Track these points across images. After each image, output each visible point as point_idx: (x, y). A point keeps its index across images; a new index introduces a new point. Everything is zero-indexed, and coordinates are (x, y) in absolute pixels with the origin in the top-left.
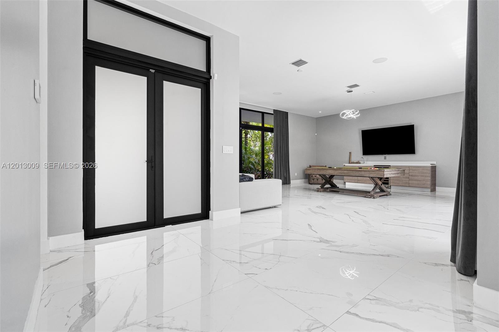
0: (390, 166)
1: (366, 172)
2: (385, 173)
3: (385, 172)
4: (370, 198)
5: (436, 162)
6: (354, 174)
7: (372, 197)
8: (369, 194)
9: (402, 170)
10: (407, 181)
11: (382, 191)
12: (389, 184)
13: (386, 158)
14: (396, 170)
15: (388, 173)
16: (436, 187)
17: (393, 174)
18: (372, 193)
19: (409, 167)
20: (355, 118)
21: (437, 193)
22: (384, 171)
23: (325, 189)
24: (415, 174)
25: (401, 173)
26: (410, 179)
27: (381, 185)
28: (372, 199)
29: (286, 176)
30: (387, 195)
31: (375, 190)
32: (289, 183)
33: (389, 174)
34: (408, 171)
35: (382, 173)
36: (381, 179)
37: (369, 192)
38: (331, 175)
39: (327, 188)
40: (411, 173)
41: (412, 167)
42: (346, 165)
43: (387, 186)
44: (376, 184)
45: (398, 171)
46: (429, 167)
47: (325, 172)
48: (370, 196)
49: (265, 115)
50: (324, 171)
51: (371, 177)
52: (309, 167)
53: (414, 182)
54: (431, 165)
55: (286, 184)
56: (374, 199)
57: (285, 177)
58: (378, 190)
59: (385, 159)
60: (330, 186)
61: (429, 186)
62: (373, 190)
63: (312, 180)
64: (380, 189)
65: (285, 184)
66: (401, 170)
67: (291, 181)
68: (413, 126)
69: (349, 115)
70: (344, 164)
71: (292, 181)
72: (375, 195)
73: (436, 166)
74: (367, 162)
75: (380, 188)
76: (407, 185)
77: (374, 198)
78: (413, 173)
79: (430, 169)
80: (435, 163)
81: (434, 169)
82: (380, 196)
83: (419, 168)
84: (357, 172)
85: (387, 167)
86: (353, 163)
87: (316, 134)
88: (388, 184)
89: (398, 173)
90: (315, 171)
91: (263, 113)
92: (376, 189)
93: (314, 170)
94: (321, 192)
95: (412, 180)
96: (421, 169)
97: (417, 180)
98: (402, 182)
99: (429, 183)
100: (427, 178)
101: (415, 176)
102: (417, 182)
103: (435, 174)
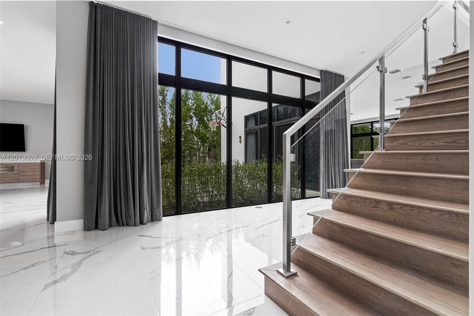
9: (11, 167)
10: (16, 178)
24: (26, 170)
34: (18, 167)
40: (20, 169)
41: (21, 164)
46: (38, 164)
53: (24, 177)
54: (40, 162)
61: (39, 180)
66: (9, 166)
73: (44, 163)
76: (16, 181)
78: (23, 169)
81: (43, 165)
83: (29, 165)
95: (22, 176)
96: (31, 165)
97: (27, 176)
98: (11, 179)
99: (39, 177)
100: (37, 173)
101: (25, 172)
102: (27, 178)
103: (44, 169)
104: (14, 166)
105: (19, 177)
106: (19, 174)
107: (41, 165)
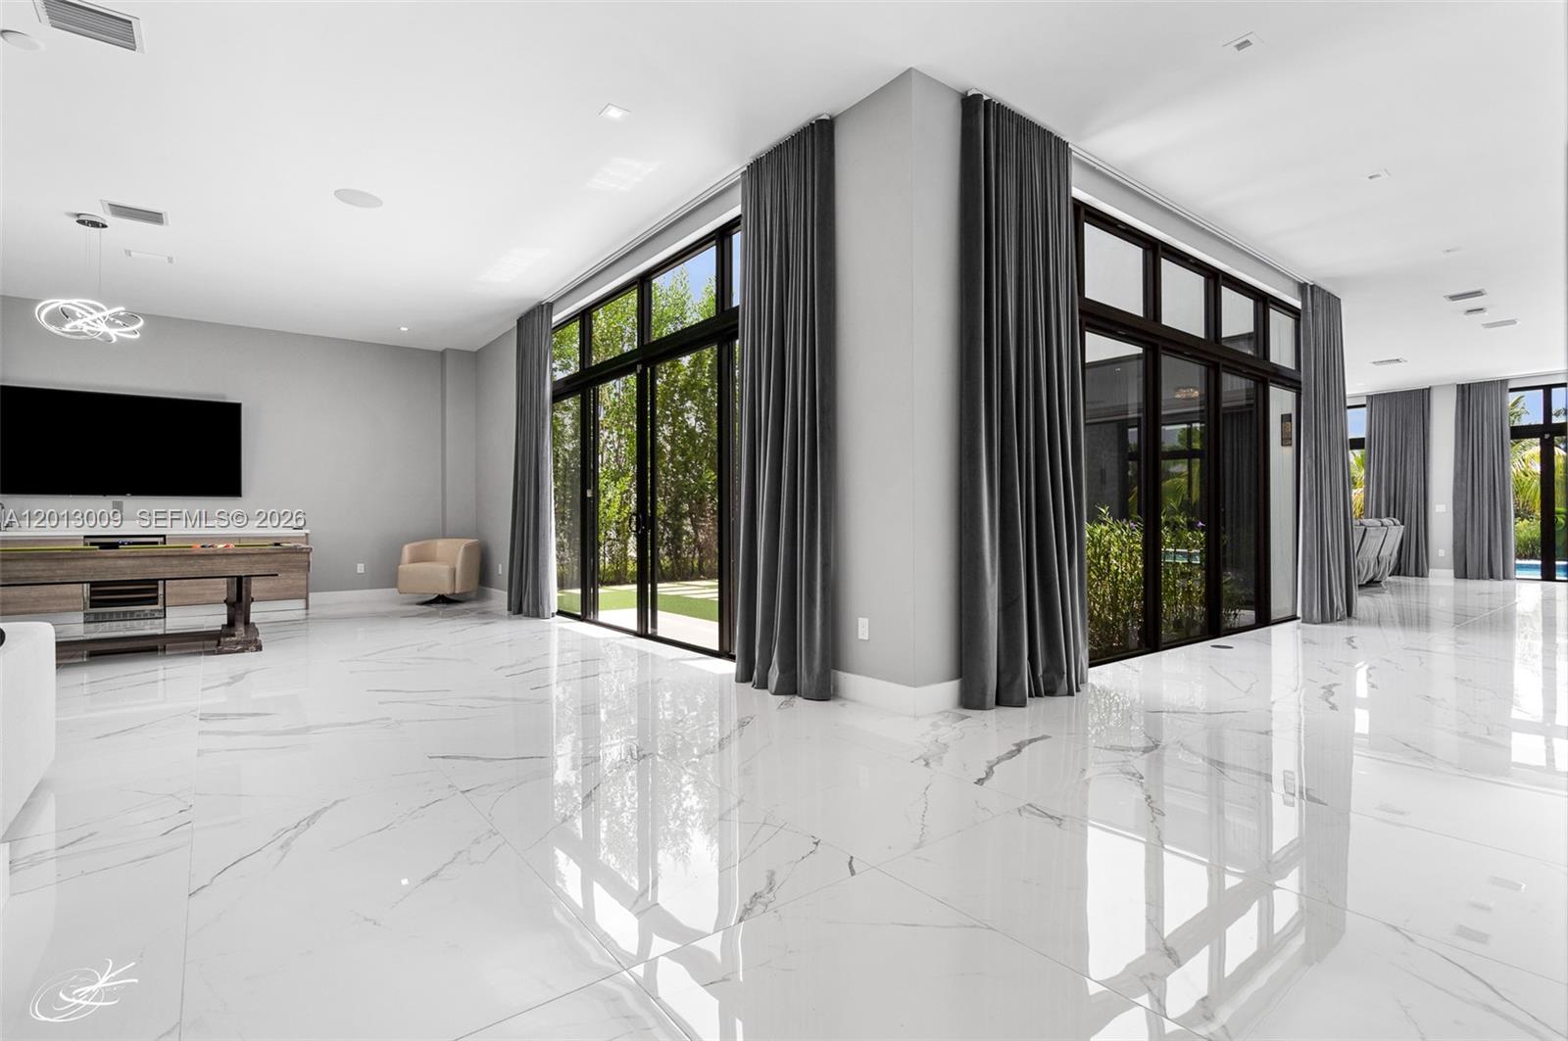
8: (233, 639)
13: (121, 507)
62: (235, 622)
68: (239, 406)
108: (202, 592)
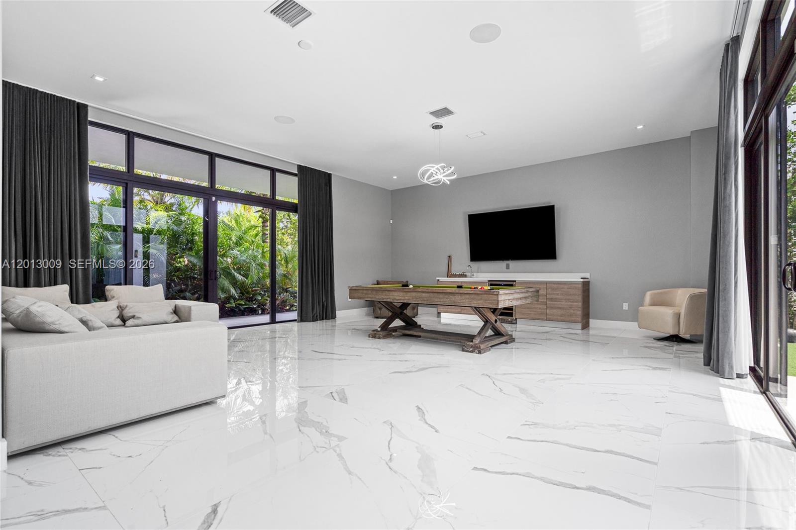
0: (515, 281)
1: (464, 297)
2: (501, 298)
3: (499, 296)
4: (472, 352)
5: (589, 274)
6: (442, 300)
7: (477, 351)
8: (471, 343)
9: (535, 290)
10: (543, 310)
11: (498, 333)
12: (514, 315)
13: (509, 266)
14: (523, 290)
15: (507, 297)
16: (591, 321)
17: (517, 299)
18: (477, 341)
19: (547, 283)
20: (449, 183)
21: (591, 332)
22: (497, 295)
23: (391, 331)
24: (557, 296)
25: (532, 297)
26: (548, 306)
27: (496, 321)
28: (475, 355)
29: (325, 304)
30: (506, 343)
31: (482, 334)
32: (333, 317)
33: (509, 300)
34: (546, 290)
35: (495, 297)
36: (494, 311)
37: (471, 338)
38: (404, 304)
39: (395, 329)
40: (549, 294)
41: (551, 283)
42: (441, 279)
43: (510, 320)
44: (486, 321)
45: (527, 292)
46: (579, 284)
47: (386, 295)
48: (472, 347)
49: (278, 174)
50: (384, 294)
51: (475, 307)
52: (375, 285)
53: (555, 311)
54: (582, 280)
55: (326, 319)
56: (480, 355)
57: (323, 305)
58: (490, 332)
59: (507, 268)
60: (404, 324)
61: (579, 319)
62: (480, 333)
63: (378, 309)
64: (494, 330)
65: (323, 319)
66: (533, 289)
67: (337, 312)
68: (553, 207)
69: (436, 175)
70: (438, 278)
71: (339, 313)
72: (482, 346)
73: (589, 282)
74: (478, 274)
75: (493, 328)
76: (543, 318)
77: (480, 352)
78: (554, 294)
79: (580, 286)
80: (587, 275)
81: (586, 285)
82: (491, 346)
83: (562, 286)
84: (447, 296)
85: (509, 284)
86: (455, 276)
87: (391, 221)
88: (512, 316)
89: (526, 298)
90: (366, 294)
91: (273, 171)
92: (484, 331)
93: (365, 292)
94: (379, 338)
95: (552, 308)
96: (566, 286)
97: (560, 308)
98: (536, 312)
99: (579, 313)
100: (576, 304)
101: (556, 300)
102: (559, 312)
103: (588, 296)
104: (540, 289)
105: (546, 309)
106: (546, 304)
107: (583, 287)
108: (530, 312)
